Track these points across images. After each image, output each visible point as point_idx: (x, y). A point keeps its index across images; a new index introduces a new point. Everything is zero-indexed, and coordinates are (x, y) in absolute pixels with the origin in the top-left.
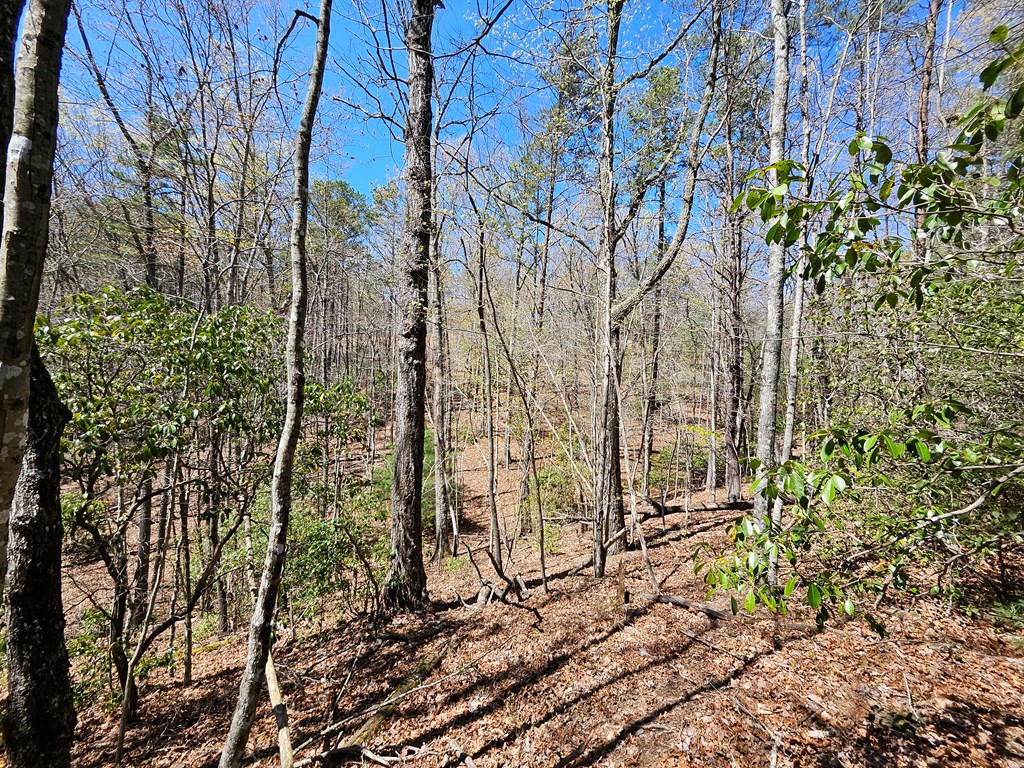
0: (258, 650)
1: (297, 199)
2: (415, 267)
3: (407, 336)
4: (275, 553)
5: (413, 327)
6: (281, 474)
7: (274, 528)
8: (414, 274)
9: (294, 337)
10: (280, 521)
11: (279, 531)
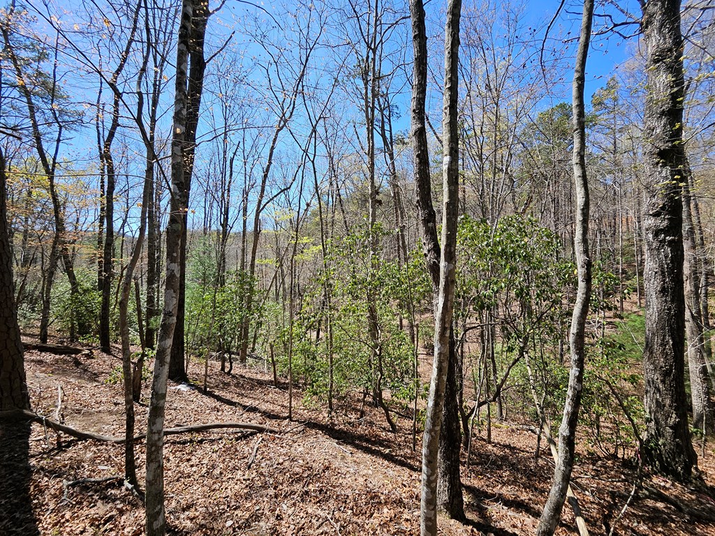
0: (566, 452)
1: (577, 130)
2: (663, 146)
3: (656, 215)
4: (575, 389)
5: (664, 205)
6: (577, 332)
7: (573, 371)
8: (662, 154)
9: (582, 232)
10: (577, 366)
11: (577, 374)
